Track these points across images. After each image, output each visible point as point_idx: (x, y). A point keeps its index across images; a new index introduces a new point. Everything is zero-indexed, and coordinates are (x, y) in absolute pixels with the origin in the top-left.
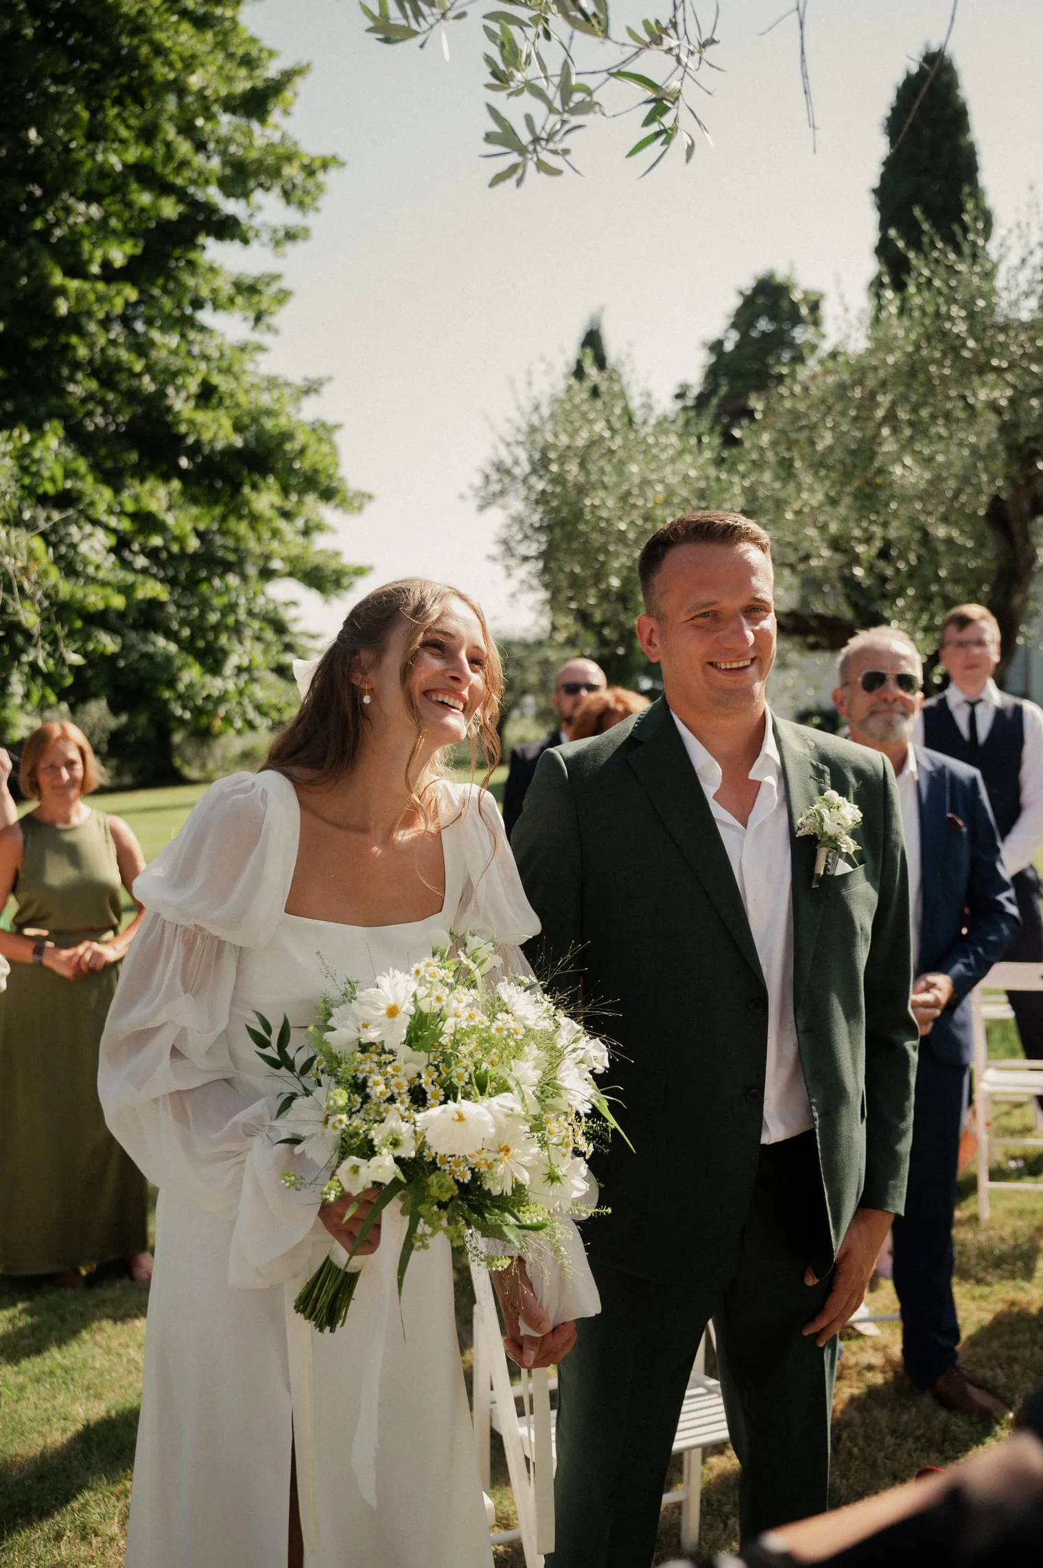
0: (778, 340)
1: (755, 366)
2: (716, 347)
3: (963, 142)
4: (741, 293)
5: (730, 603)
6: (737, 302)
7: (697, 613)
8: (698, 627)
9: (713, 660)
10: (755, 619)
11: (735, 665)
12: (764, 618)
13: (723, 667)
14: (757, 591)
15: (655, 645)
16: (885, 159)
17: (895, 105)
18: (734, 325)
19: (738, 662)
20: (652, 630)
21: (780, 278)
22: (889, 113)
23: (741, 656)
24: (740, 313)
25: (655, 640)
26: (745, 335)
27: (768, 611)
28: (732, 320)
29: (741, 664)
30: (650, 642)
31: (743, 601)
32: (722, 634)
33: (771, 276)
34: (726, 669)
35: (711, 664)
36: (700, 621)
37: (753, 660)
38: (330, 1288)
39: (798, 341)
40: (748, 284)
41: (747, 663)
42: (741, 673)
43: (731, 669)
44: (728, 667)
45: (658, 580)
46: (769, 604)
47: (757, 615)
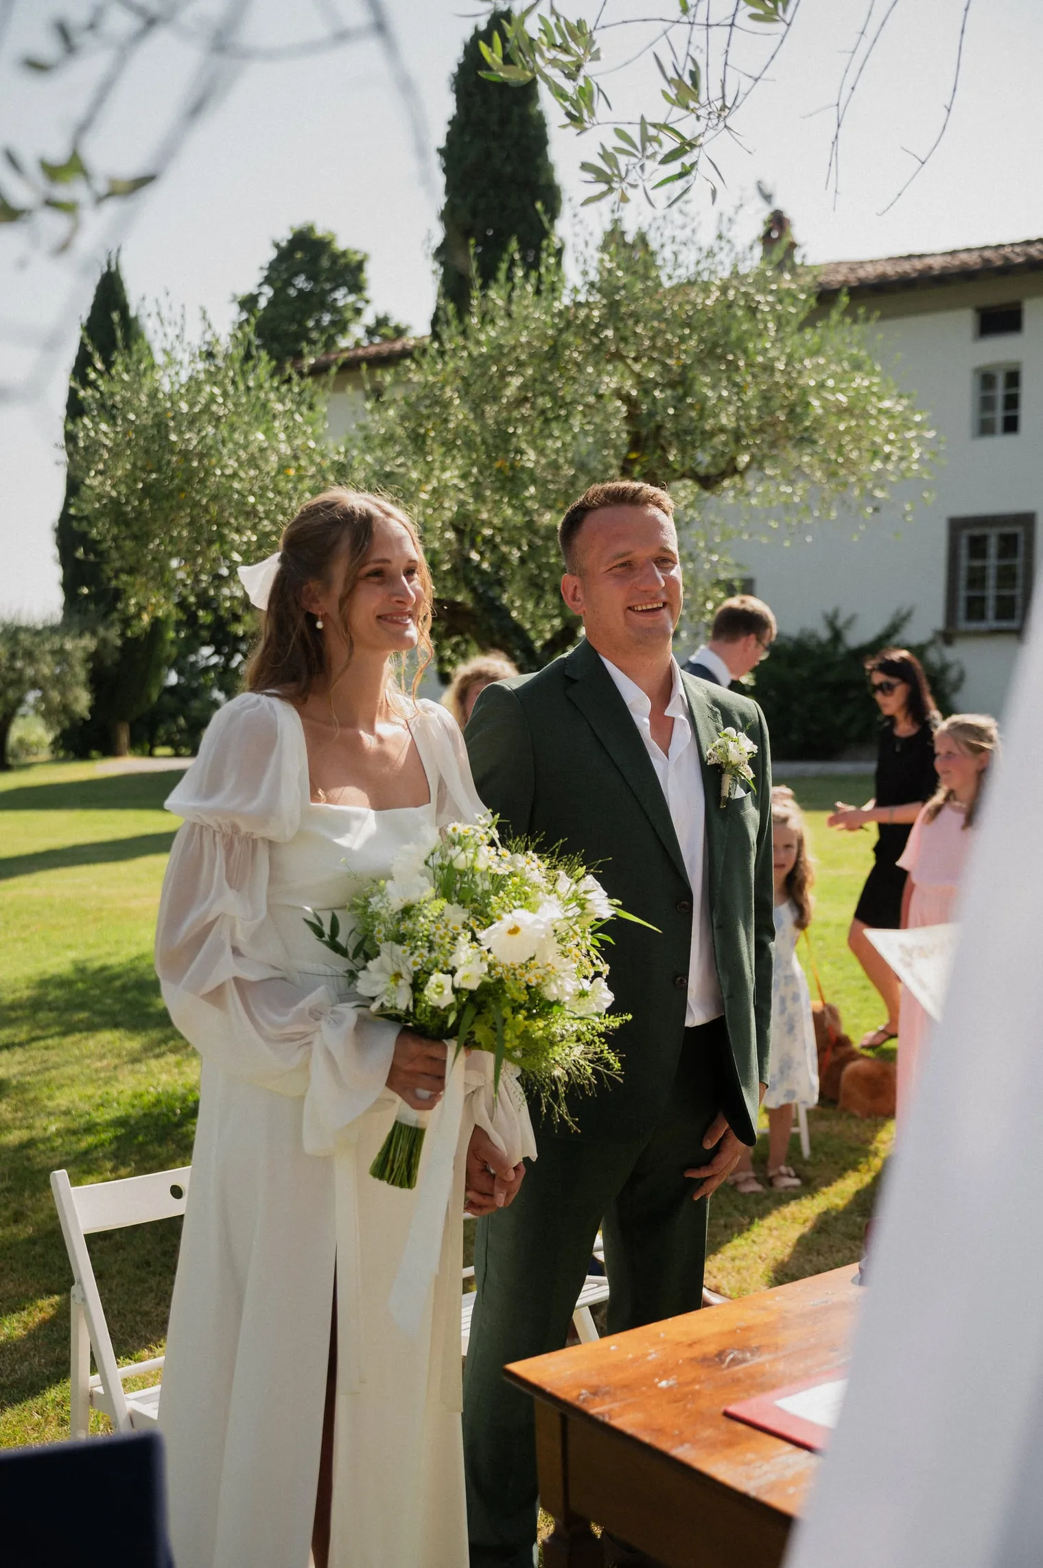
0: (316, 301)
1: (294, 327)
2: (248, 303)
3: (533, 111)
4: (277, 246)
5: (642, 553)
6: (272, 254)
7: (615, 564)
8: (616, 576)
9: (631, 604)
10: (667, 568)
11: (649, 607)
12: (672, 568)
13: (640, 609)
14: (666, 542)
15: (579, 600)
16: (451, 118)
17: (462, 60)
18: (268, 280)
19: (652, 603)
20: (576, 587)
21: (320, 232)
22: (455, 69)
23: (655, 599)
24: (273, 266)
25: (579, 595)
26: (279, 293)
27: (675, 563)
28: (265, 273)
29: (655, 606)
30: (574, 598)
31: (653, 551)
32: (637, 579)
33: (311, 229)
34: (643, 611)
35: (629, 608)
36: (618, 570)
37: (665, 604)
38: (403, 1144)
39: (340, 304)
40: (284, 236)
41: (661, 605)
42: (656, 613)
43: (648, 611)
44: (644, 608)
45: (579, 541)
46: (674, 555)
47: (665, 565)
